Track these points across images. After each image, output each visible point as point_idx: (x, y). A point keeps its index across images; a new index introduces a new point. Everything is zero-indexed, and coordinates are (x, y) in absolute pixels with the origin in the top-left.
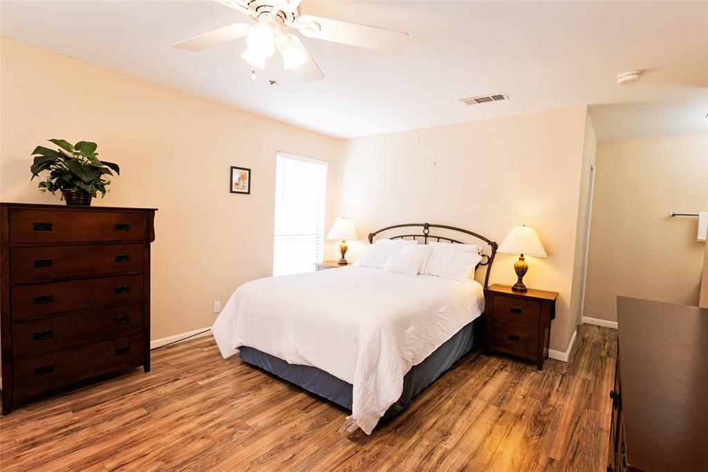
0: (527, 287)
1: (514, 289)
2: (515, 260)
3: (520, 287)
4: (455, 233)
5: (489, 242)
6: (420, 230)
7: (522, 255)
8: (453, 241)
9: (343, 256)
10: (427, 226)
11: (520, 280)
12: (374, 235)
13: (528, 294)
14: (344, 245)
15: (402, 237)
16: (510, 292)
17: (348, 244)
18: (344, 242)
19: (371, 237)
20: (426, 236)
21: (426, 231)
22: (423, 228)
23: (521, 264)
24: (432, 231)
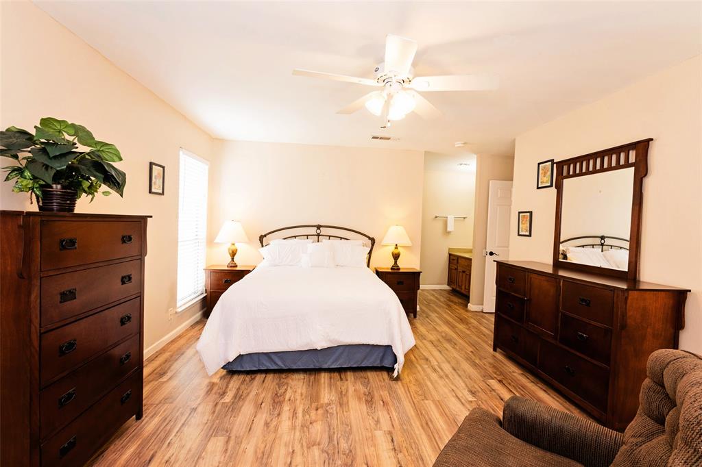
0: (400, 267)
1: (392, 269)
2: (392, 249)
3: (395, 267)
4: (343, 232)
5: (369, 238)
6: (313, 231)
7: (396, 245)
8: (341, 238)
9: (233, 259)
10: (319, 227)
11: (396, 262)
12: (265, 236)
13: (401, 271)
14: (233, 248)
15: (295, 237)
16: (390, 271)
17: (237, 246)
18: (233, 244)
19: (261, 238)
20: (318, 235)
21: (318, 231)
22: (316, 228)
23: (396, 251)
24: (323, 231)
